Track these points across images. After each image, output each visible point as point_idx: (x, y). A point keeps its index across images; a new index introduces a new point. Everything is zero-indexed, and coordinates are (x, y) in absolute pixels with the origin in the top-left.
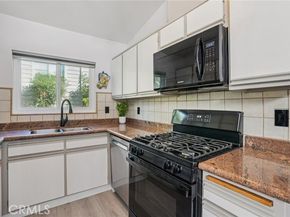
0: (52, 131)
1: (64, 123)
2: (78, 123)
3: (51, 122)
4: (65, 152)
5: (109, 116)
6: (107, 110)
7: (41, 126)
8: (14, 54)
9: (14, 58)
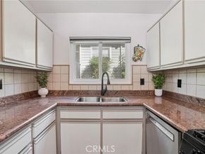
1: (104, 93)
2: (116, 93)
4: (102, 121)
5: (144, 88)
6: (142, 82)
7: (87, 93)
8: (71, 40)
9: (71, 43)
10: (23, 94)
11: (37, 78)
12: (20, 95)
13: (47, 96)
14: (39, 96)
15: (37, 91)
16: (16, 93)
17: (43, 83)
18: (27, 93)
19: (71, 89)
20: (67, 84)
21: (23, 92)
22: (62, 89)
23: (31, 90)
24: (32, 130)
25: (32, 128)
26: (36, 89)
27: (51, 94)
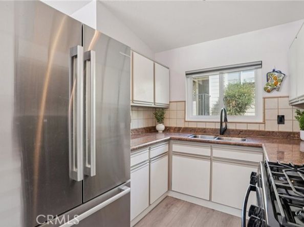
0: (211, 138)
1: (223, 132)
2: (239, 133)
3: (212, 129)
4: (211, 159)
6: (281, 120)
7: (204, 131)
8: (187, 74)
9: (187, 77)
10: (144, 128)
11: (156, 114)
12: (142, 129)
13: (163, 131)
14: (157, 131)
15: (155, 127)
16: (140, 127)
17: (160, 119)
18: (147, 128)
19: (187, 126)
20: (183, 121)
21: (144, 126)
22: (178, 126)
23: (150, 125)
24: (149, 152)
25: (149, 149)
26: (154, 125)
27: (167, 130)
